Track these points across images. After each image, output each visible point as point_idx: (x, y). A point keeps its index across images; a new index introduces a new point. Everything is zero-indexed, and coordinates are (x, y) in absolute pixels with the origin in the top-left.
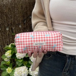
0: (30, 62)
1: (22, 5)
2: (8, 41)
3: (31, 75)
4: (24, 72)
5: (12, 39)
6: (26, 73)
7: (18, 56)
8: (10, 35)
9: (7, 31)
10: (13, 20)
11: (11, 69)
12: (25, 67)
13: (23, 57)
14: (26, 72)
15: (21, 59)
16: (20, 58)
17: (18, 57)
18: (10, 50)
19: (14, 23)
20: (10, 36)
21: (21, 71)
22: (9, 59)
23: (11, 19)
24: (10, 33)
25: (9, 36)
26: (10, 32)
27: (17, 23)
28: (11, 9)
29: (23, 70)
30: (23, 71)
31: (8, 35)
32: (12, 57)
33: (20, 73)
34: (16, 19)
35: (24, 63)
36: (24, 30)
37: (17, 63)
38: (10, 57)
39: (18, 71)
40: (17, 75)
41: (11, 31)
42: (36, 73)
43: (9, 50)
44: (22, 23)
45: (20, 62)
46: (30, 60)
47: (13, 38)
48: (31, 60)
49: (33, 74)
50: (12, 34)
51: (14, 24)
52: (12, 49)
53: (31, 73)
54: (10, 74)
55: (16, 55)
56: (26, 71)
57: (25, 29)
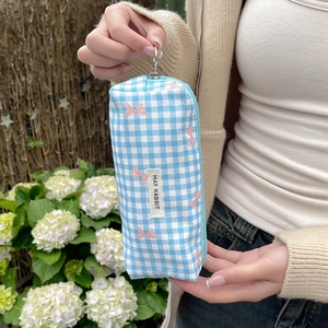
0: (93, 264)
1: (71, 19)
2: (12, 173)
3: (95, 318)
4: (65, 309)
5: (30, 165)
6: (73, 314)
7: (42, 238)
8: (20, 146)
9: (5, 131)
10: (30, 82)
11: (9, 294)
12: (69, 286)
13: (62, 242)
14: (73, 309)
15: (55, 251)
16: (49, 249)
17: (42, 241)
18: (10, 213)
19: (37, 93)
20: (17, 150)
21: (50, 302)
22: (9, 249)
23: (23, 79)
24: (20, 140)
25: (15, 152)
26: (19, 134)
27: (51, 94)
28: (19, 36)
29: (61, 298)
30: (58, 302)
31: (8, 148)
32: (15, 242)
33: (45, 311)
34: (47, 79)
35: (67, 270)
36: (81, 118)
37: (36, 269)
38: (8, 240)
39: (36, 303)
40: (34, 317)
41: (22, 129)
42: (113, 314)
43: (7, 211)
44: (74, 91)
45: (50, 263)
46: (93, 256)
47: (31, 161)
48: (98, 257)
49: (104, 316)
50: (26, 142)
51: (35, 99)
52: (20, 207)
53: (95, 314)
54: (6, 317)
55: (33, 233)
56: (72, 304)
57: (84, 116)
